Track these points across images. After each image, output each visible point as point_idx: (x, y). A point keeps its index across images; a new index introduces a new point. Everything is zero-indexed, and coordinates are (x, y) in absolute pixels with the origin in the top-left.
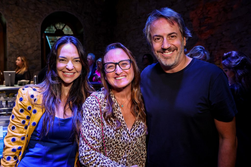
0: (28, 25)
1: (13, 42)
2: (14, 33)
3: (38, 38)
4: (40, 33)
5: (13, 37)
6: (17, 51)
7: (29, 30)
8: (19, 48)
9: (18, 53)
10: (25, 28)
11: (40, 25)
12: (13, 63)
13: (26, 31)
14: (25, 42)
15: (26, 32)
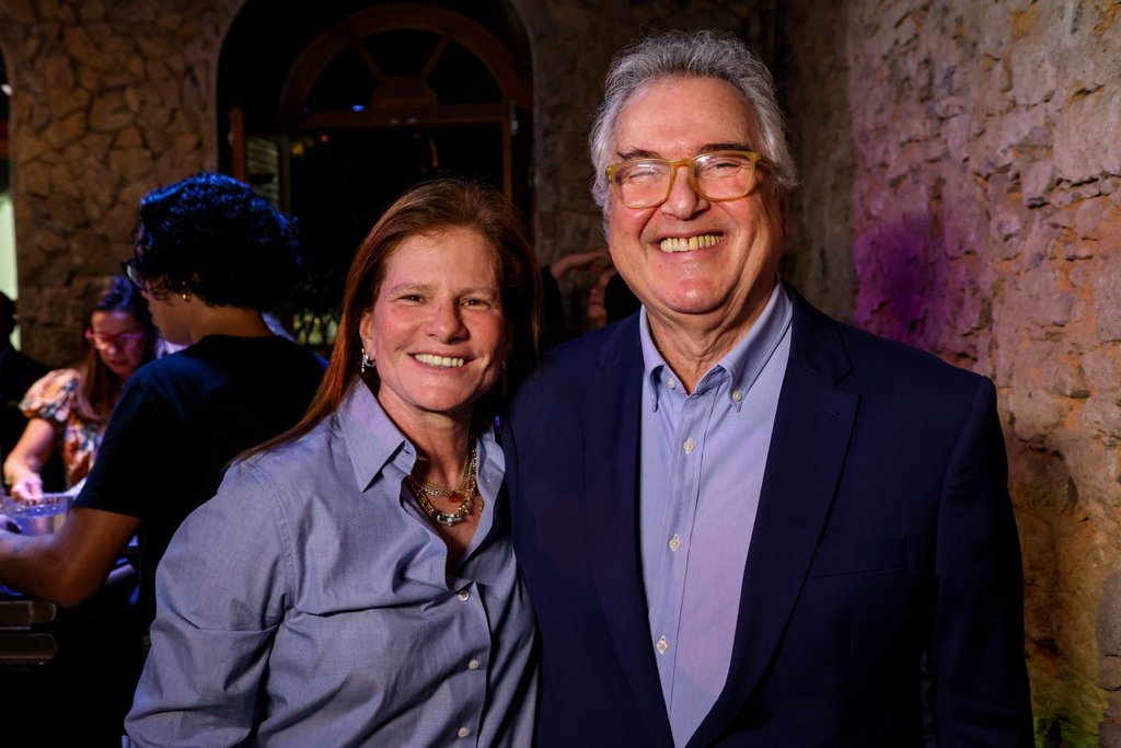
0: (136, 65)
1: (44, 191)
2: (50, 134)
3: (199, 145)
4: (212, 112)
5: (49, 157)
6: (74, 246)
7: (143, 103)
8: (87, 224)
9: (78, 260)
10: (122, 88)
11: (213, 57)
12: (47, 325)
13: (124, 108)
14: (122, 182)
15: (123, 119)
